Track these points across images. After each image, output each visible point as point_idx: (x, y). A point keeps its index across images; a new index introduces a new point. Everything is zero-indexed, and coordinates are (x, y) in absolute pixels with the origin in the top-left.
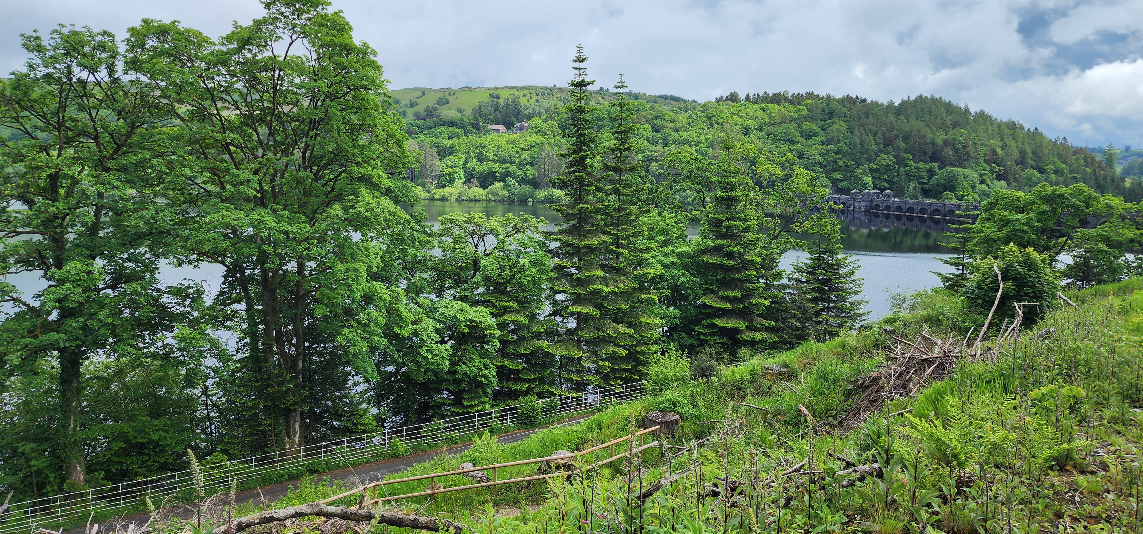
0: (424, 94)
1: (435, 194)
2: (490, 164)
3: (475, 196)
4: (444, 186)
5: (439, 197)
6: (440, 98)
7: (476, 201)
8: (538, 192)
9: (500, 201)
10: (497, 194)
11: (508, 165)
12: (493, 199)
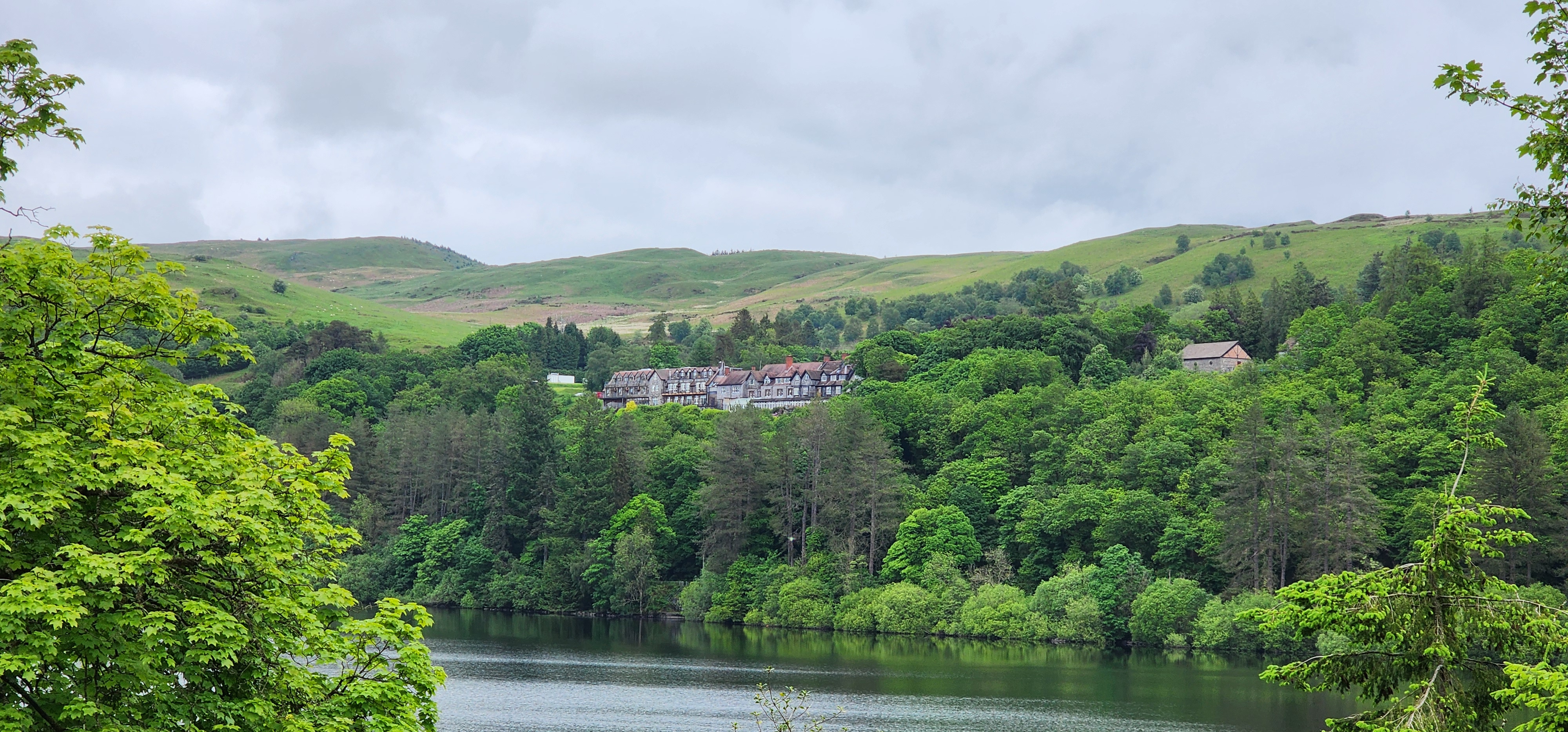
0: (1183, 245)
1: (849, 606)
2: (1089, 493)
3: (981, 620)
4: (897, 577)
5: (859, 620)
6: (1222, 260)
7: (982, 638)
8: (1215, 602)
9: (1069, 642)
10: (1060, 614)
11: (1144, 494)
12: (1042, 631)
